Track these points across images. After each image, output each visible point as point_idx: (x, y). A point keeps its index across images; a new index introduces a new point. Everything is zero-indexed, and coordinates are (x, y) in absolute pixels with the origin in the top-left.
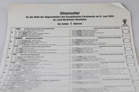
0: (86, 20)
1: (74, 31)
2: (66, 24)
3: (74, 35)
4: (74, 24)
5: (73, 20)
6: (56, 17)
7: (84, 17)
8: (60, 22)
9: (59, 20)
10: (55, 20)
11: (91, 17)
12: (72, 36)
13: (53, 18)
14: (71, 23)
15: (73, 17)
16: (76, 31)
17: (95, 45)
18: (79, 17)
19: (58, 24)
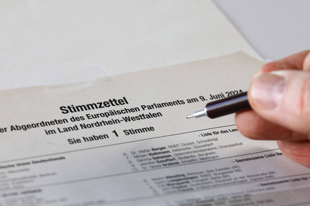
0: (159, 114)
1: (138, 154)
2: (100, 137)
3: (148, 166)
4: (128, 132)
5: (117, 121)
6: (52, 123)
7: (150, 107)
8: (73, 135)
9: (66, 130)
10: (53, 132)
11: (170, 104)
12: (145, 169)
13: (41, 129)
14: (114, 131)
15: (112, 113)
16: (147, 153)
17: (242, 182)
18: (132, 110)
19: (71, 142)
